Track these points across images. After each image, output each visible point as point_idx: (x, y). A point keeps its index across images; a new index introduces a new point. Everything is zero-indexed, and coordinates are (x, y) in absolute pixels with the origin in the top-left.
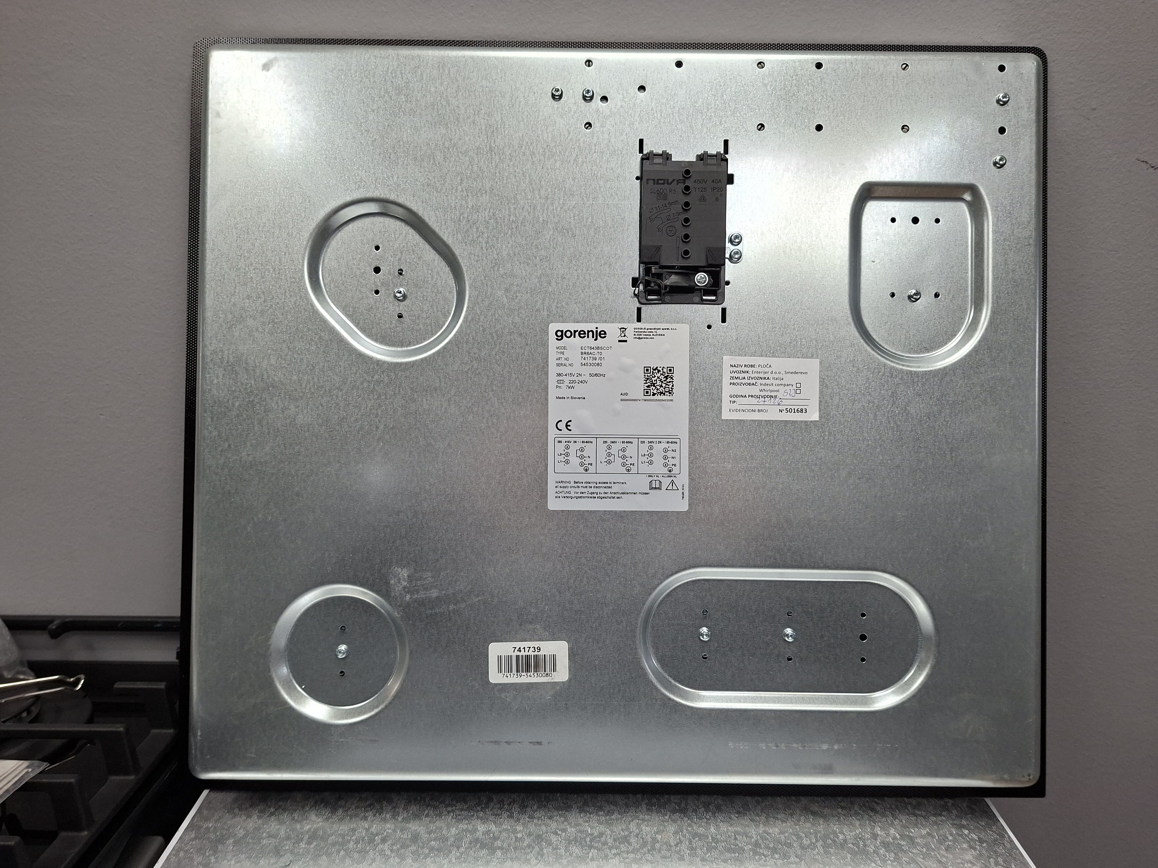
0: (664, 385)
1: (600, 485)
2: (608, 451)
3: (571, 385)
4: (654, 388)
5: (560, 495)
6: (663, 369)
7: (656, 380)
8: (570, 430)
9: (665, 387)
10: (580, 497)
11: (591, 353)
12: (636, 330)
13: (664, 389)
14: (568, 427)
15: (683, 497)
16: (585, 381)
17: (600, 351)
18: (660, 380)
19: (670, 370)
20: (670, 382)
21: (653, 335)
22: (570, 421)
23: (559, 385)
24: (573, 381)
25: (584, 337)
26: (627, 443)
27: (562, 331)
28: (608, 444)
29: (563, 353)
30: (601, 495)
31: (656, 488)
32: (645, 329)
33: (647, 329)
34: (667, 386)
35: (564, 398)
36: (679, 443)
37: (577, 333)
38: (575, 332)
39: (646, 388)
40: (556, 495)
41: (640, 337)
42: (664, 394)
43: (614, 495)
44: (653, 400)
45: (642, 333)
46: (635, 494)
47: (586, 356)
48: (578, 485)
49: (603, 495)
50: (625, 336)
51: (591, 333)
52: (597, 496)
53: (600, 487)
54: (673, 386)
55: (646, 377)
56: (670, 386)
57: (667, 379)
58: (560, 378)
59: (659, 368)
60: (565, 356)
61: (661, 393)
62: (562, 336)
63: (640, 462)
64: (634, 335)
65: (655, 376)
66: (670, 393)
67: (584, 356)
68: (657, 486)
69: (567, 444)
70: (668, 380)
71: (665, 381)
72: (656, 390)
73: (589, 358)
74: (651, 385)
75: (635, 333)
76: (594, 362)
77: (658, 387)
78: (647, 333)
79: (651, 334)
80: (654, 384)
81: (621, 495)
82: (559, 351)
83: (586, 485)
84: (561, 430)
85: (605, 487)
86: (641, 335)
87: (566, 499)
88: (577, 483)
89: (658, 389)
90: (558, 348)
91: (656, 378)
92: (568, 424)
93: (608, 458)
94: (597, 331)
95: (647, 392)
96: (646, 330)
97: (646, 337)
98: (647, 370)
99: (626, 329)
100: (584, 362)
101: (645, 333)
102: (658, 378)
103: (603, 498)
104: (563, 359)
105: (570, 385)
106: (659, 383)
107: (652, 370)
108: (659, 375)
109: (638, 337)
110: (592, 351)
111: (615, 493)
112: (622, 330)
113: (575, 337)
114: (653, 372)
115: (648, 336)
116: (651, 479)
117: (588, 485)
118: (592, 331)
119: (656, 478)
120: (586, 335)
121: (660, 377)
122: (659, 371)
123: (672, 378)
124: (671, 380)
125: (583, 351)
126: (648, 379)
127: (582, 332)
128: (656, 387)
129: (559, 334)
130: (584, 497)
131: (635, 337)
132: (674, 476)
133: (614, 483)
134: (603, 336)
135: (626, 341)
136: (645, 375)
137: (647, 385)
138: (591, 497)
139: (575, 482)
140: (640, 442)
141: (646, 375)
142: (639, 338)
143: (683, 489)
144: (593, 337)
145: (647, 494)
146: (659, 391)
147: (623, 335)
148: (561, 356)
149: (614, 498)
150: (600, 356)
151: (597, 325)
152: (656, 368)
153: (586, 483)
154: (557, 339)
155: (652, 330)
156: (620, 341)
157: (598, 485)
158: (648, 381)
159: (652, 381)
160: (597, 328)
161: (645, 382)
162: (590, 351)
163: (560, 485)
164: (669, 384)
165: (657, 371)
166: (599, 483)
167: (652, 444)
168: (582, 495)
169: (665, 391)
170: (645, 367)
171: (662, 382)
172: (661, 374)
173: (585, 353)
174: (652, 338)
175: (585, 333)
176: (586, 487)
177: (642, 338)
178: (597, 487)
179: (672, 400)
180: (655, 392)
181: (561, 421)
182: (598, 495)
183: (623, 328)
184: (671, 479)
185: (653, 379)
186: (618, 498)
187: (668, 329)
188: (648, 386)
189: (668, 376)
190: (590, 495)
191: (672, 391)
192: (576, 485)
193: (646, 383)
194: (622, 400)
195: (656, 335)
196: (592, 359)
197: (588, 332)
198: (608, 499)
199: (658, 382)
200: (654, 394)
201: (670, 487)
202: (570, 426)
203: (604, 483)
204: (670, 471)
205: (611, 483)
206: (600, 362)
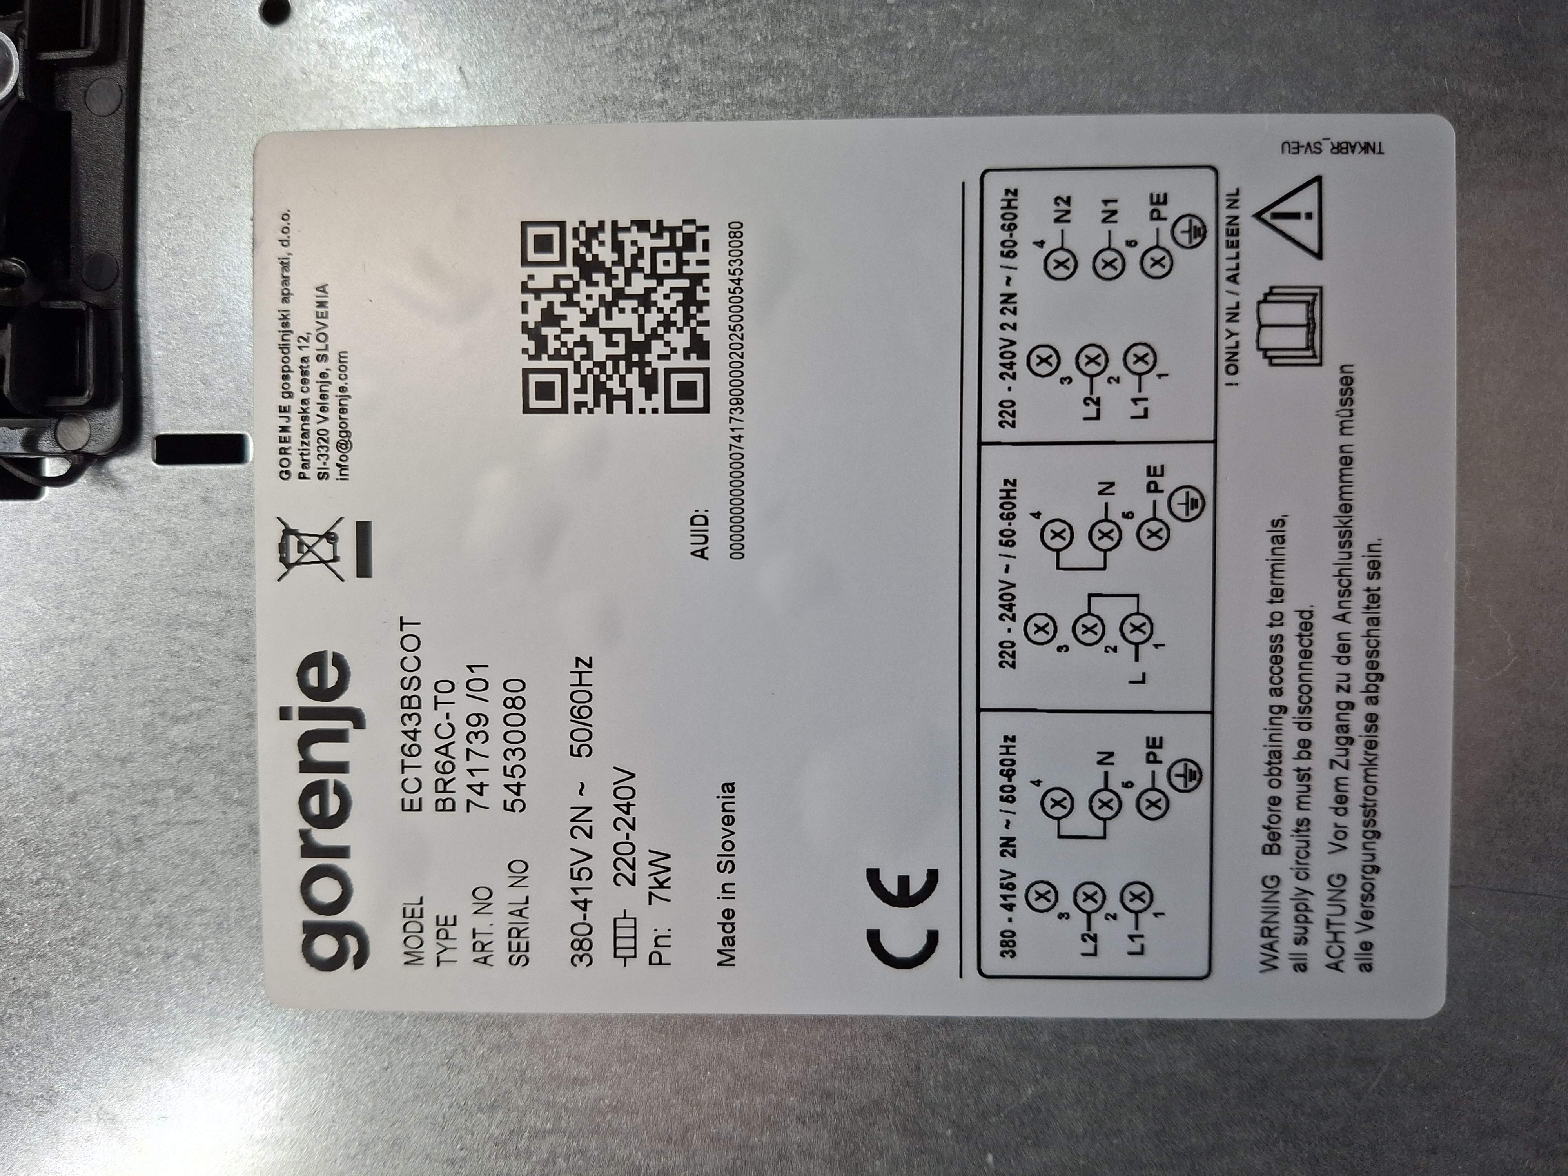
0: (639, 284)
1: (1291, 685)
2: (1065, 636)
3: (644, 871)
4: (657, 347)
5: (1352, 943)
6: (538, 293)
7: (608, 333)
8: (933, 876)
9: (653, 274)
10: (1370, 812)
11: (444, 750)
12: (296, 468)
13: (661, 279)
14: (915, 887)
15: (1367, 147)
16: (618, 786)
17: (427, 694)
18: (609, 306)
19: (543, 244)
20: (618, 247)
21: (321, 358)
22: (873, 876)
23: (646, 946)
24: (620, 857)
25: (340, 790)
26: (1010, 517)
27: (312, 931)
28: (1017, 636)
29: (445, 925)
30: (1359, 682)
31: (1311, 326)
32: (283, 410)
33: (288, 394)
34: (645, 263)
35: (729, 914)
36: (1011, 180)
37: (323, 837)
38: (309, 849)
39: (658, 400)
40: (1350, 964)
41: (334, 437)
42: (697, 279)
43: (1359, 600)
44: (737, 351)
45: (313, 427)
46: (1347, 461)
47: (461, 780)
48: (1287, 827)
49: (1358, 667)
50: (330, 537)
51: (321, 752)
52: (1363, 709)
53: (1306, 689)
54: (643, 226)
55: (589, 398)
56: (646, 241)
57: (598, 265)
58: (602, 941)
59: (534, 317)
60: (464, 908)
61: (689, 299)
62: (340, 931)
63: (1141, 429)
64: (323, 475)
65: (583, 342)
66: (690, 243)
67: (461, 793)
68: (1298, 313)
69: (1020, 901)
70: (606, 255)
71: (610, 277)
72: (672, 336)
73: (475, 762)
74: (643, 364)
75: (311, 473)
76: (496, 728)
77: (652, 319)
78: (314, 396)
79: (315, 368)
80: (631, 346)
81: (1359, 548)
82: (430, 950)
83: (1289, 778)
84: (933, 937)
85: (1306, 654)
86: (323, 436)
87: (1378, 906)
88: (1275, 836)
89: (667, 324)
90: (413, 958)
91: (592, 334)
92: (892, 887)
93: (1113, 637)
94: (306, 714)
95: (687, 391)
96: (295, 404)
97: (333, 404)
98: (545, 390)
99: (288, 532)
100: (496, 794)
101: (314, 409)
102: (592, 321)
103: (1373, 665)
104: (481, 923)
105: (645, 881)
106: (625, 319)
107: (545, 362)
108: (574, 317)
109: (334, 455)
110: (428, 741)
111: (1345, 592)
112: (294, 556)
113: (342, 852)
114: (557, 356)
115: (332, 391)
116: (1249, 357)
117: (1289, 765)
118: (306, 741)
119: (1246, 326)
120: (331, 778)
121: (590, 306)
122: (549, 317)
123: (592, 233)
124: (606, 236)
125: (429, 796)
126: (600, 388)
127: (314, 804)
128: (654, 335)
129: (325, 946)
130: (1370, 788)
131: (334, 472)
132: (1233, 202)
133: (1278, 594)
134: (332, 676)
135: (363, 530)
136: (579, 406)
137: (639, 394)
138: (1372, 745)
139: (1272, 848)
140: (1008, 434)
141: (573, 398)
142: (344, 444)
143: (1314, 148)
144: (340, 736)
145: (1347, 382)
146: (678, 317)
147: (324, 549)
148: (461, 935)
149: (1374, 598)
150: (461, 689)
151: (267, 714)
152: (533, 333)
153: (1274, 776)
154: (360, 960)
155: (295, 364)
156: (364, 569)
157: (1290, 699)
158: (614, 385)
159: (615, 359)
160: (285, 714)
161: (620, 406)
162: (429, 758)
163: (1285, 946)
164: (630, 251)
165: (549, 332)
166: (1277, 691)
167: (1021, 351)
168: (1356, 797)
169: (679, 275)
170: (527, 409)
171: (619, 294)
172: (570, 303)
173: (443, 785)
174: (343, 365)
175: (317, 788)
176: (1304, 776)
177: (345, 433)
178: (1306, 708)
179: (736, 232)
180: (682, 341)
181: (873, 937)
182: (1357, 696)
183: (283, 547)
184: (1250, 230)
185: (601, 352)
186: (1375, 569)
187: (285, 265)
188: (649, 384)
189: (578, 259)
190: (1357, 752)
191: (673, 230)
192: (1289, 843)
193: (628, 397)
194: (737, 551)
195: (322, 337)
196: (477, 745)
197: (307, 766)
198: (1385, 632)
199: (619, 321)
200: (700, 347)
201: (1305, 231)
202: (904, 881)
203: (1277, 660)
204: (1198, 233)
205: (1277, 620)
206: (497, 694)
